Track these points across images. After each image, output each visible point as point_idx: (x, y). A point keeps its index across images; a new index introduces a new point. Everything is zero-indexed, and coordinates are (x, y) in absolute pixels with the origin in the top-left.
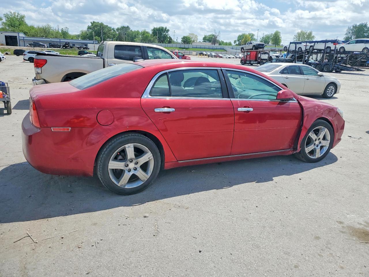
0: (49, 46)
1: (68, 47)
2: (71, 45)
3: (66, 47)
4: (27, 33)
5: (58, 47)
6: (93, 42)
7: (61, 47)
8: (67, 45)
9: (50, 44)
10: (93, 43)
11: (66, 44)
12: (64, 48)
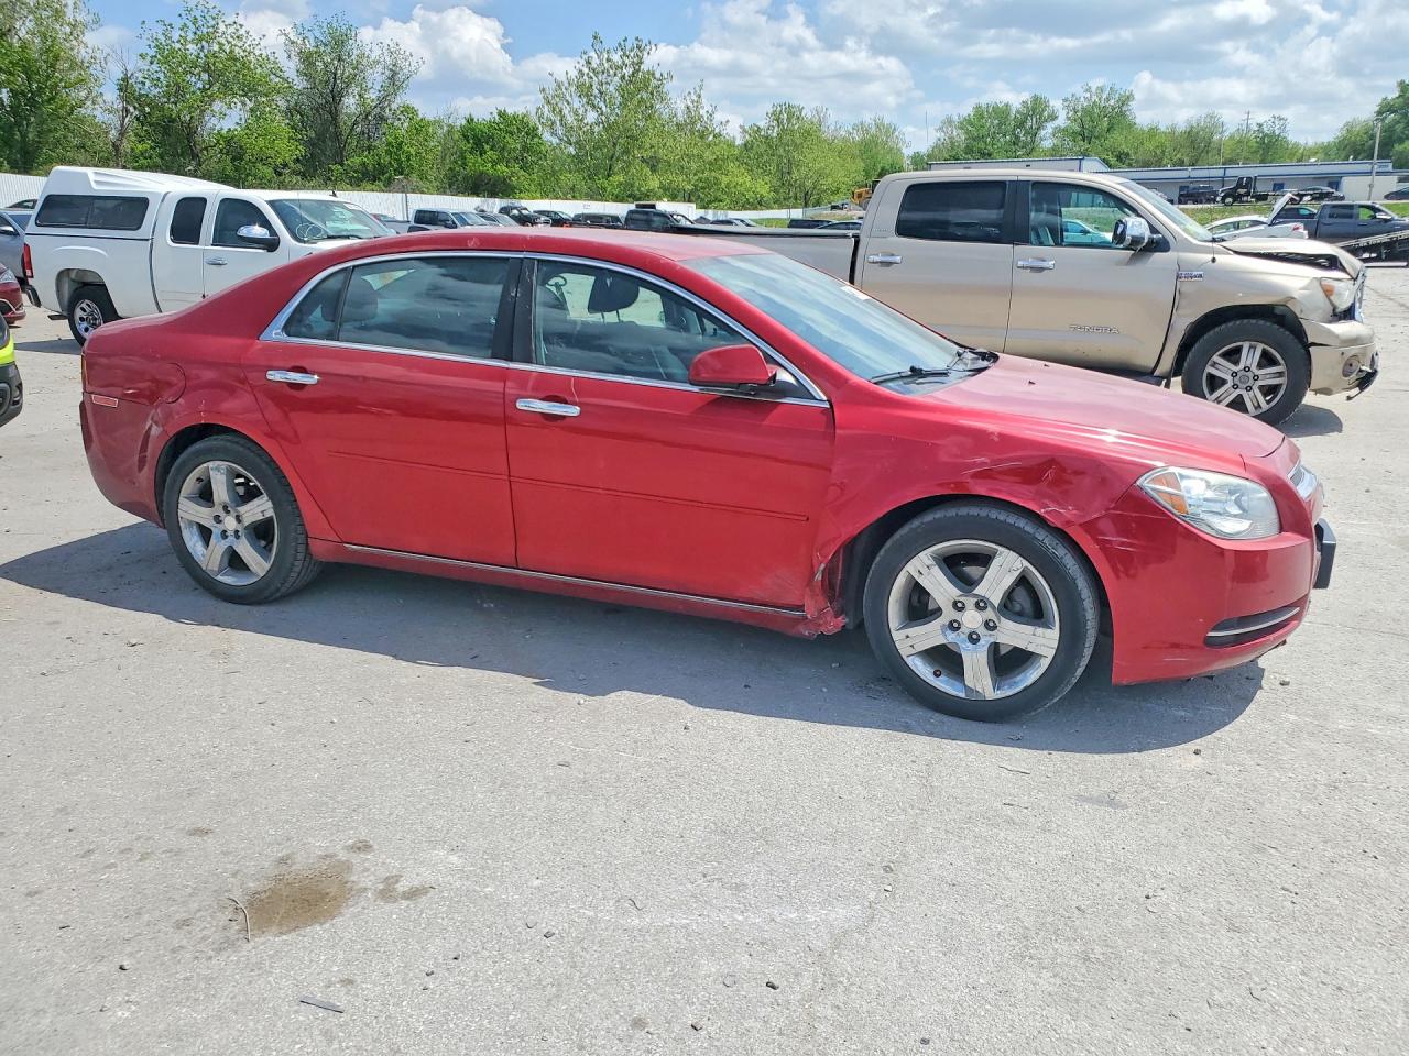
0: (1176, 199)
1: (1245, 199)
2: (1261, 189)
3: (1237, 198)
4: (1128, 155)
5: (1208, 201)
6: (1370, 167)
7: (1218, 199)
8: (1242, 191)
9: (1182, 188)
10: (1369, 173)
11: (1240, 185)
12: (1229, 200)
